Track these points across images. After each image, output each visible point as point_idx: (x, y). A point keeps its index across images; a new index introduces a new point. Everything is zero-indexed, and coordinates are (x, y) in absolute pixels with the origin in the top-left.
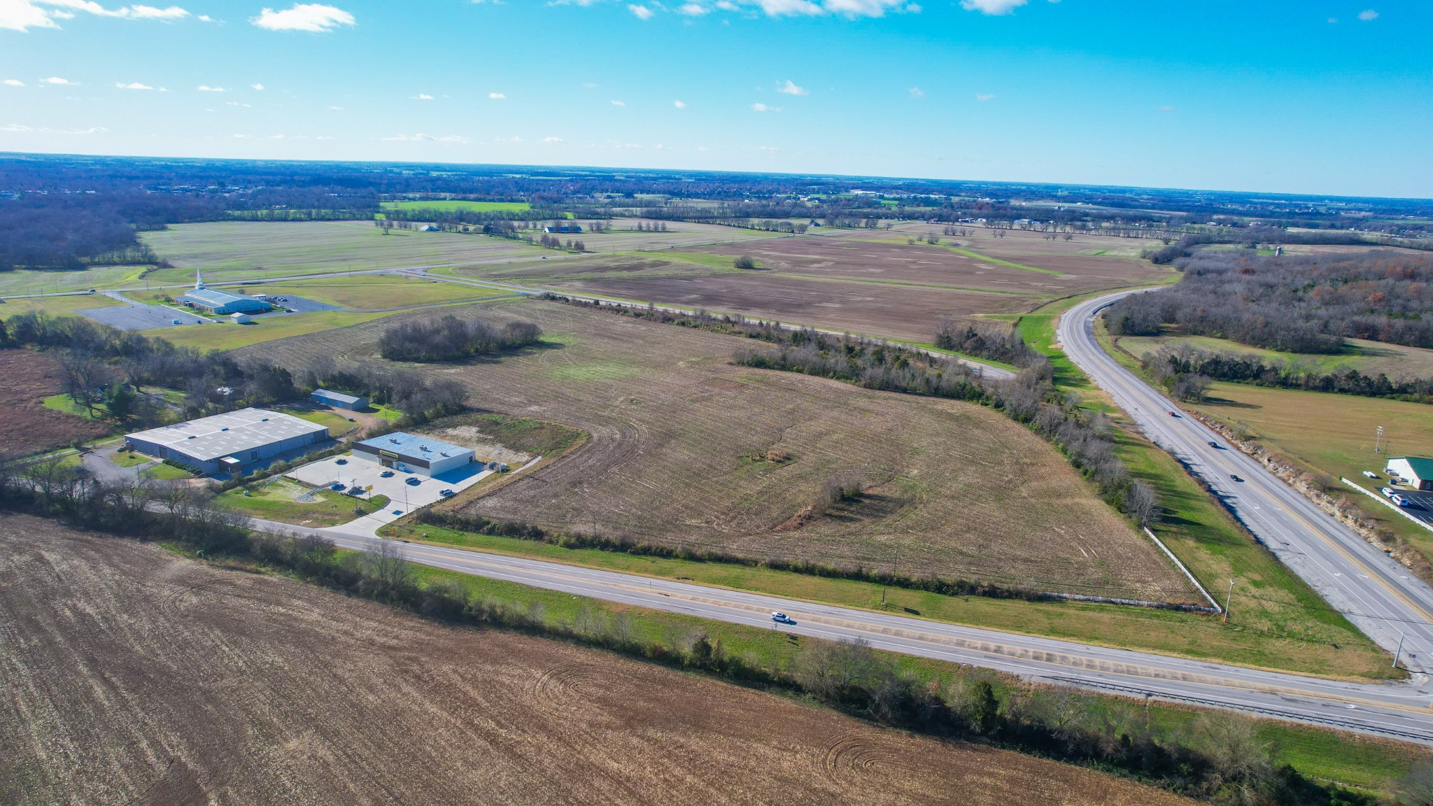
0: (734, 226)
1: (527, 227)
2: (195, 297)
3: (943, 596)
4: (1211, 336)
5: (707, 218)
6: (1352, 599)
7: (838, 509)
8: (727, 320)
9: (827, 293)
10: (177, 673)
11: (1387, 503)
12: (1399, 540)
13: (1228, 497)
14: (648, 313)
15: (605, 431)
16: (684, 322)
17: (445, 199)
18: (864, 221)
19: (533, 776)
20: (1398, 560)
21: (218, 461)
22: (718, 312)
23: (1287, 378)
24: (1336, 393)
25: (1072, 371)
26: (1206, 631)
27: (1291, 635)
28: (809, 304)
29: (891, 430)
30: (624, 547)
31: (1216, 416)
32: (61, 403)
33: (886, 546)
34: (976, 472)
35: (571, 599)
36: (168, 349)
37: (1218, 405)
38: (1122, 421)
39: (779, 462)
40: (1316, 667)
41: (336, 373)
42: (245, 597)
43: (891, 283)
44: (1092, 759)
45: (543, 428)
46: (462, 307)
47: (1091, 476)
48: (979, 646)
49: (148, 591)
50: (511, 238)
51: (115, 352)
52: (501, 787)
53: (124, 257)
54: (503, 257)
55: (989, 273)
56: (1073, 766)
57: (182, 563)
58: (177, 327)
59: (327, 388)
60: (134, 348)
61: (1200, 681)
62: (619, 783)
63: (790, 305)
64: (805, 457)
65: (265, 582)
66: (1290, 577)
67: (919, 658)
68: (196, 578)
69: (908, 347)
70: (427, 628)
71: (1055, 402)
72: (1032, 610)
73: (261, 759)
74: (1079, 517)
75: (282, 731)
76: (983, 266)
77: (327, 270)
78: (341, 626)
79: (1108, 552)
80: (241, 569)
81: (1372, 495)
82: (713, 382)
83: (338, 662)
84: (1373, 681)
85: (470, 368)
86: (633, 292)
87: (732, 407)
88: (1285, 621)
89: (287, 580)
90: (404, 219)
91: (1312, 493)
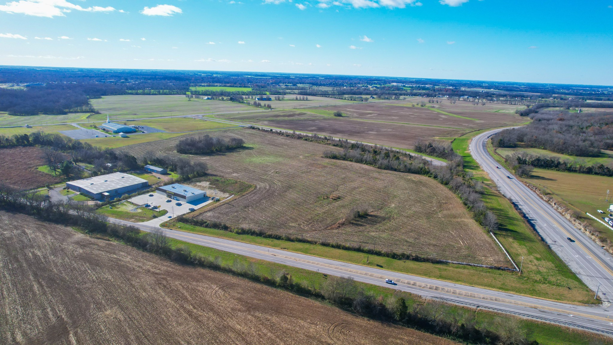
0: (337, 98)
1: (249, 98)
2: (107, 126)
3: (394, 260)
4: (539, 148)
5: (325, 95)
6: (581, 268)
7: (356, 220)
8: (326, 138)
9: (371, 128)
10: (68, 281)
11: (606, 225)
12: (609, 241)
13: (533, 220)
14: (292, 135)
15: (262, 185)
16: (307, 139)
17: (217, 86)
18: (394, 96)
19: (204, 330)
20: (607, 250)
21: (101, 194)
22: (322, 135)
23: (570, 167)
24: (593, 174)
25: (473, 163)
26: (510, 279)
27: (550, 283)
28: (363, 132)
29: (386, 187)
30: (261, 234)
31: (534, 184)
32: (44, 169)
33: (374, 237)
34: (420, 206)
35: (235, 256)
36: (90, 147)
37: (536, 179)
38: (491, 185)
39: (335, 199)
40: (559, 297)
41: (155, 158)
42: (101, 251)
43: (401, 123)
44: (447, 334)
45: (237, 183)
46: (215, 131)
47: (471, 209)
48: (406, 282)
49: (63, 246)
50: (241, 102)
51: (70, 148)
52: (189, 334)
53: (82, 109)
54: (236, 110)
55: (445, 120)
56: (438, 337)
57: (79, 236)
58: (97, 138)
59: (152, 165)
60: (76, 147)
61: (503, 301)
62: (239, 334)
63: (355, 132)
64: (346, 198)
65: (111, 245)
66: (554, 256)
67: (379, 286)
68: (83, 242)
69: (401, 151)
70: (172, 266)
71: (462, 176)
72: (433, 267)
73: (94, 318)
74: (461, 227)
75: (105, 306)
76: (443, 117)
77: (162, 115)
78: (138, 264)
79: (472, 243)
80: (102, 239)
81: (600, 221)
82: (312, 165)
83: (134, 278)
84: (584, 305)
85: (212, 157)
86: (288, 126)
87: (319, 176)
88: (548, 276)
89: (120, 244)
90: (197, 94)
91: (572, 219)
